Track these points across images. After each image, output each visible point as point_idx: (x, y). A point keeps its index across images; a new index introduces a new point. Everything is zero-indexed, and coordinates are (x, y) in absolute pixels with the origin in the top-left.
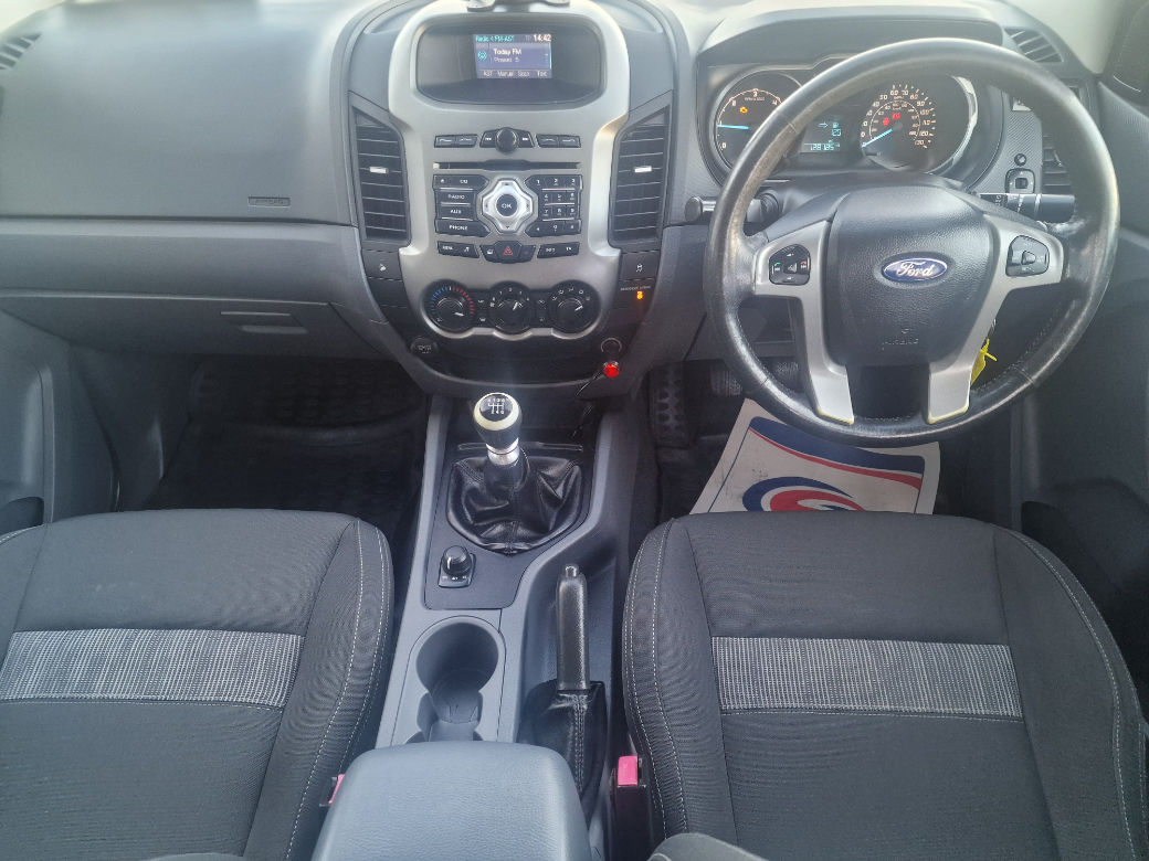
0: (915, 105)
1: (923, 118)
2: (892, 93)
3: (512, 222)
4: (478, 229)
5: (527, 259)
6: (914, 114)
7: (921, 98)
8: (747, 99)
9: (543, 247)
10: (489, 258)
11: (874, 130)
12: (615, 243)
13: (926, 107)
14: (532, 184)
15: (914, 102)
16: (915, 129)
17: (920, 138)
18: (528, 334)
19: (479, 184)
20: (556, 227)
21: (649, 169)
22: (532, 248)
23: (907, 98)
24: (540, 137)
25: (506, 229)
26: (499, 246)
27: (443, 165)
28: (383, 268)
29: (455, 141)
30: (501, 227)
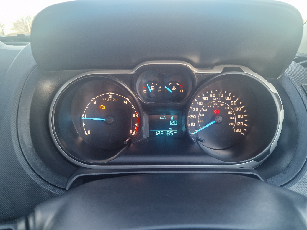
0: (230, 104)
1: (238, 113)
2: (211, 96)
6: (230, 110)
7: (233, 99)
8: (105, 99)
11: (203, 121)
13: (238, 105)
15: (229, 102)
16: (233, 121)
17: (237, 127)
23: (223, 99)
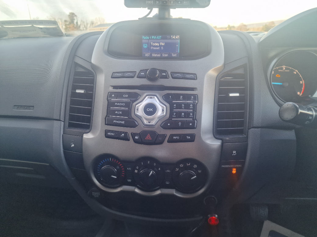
3: (153, 119)
4: (131, 123)
5: (161, 143)
8: (280, 71)
9: (172, 136)
10: (136, 141)
12: (217, 136)
14: (167, 99)
18: (158, 192)
19: (135, 97)
20: (180, 124)
21: (238, 95)
22: (164, 136)
24: (172, 73)
25: (148, 124)
26: (143, 134)
27: (115, 87)
28: (73, 145)
29: (123, 75)
30: (146, 122)
